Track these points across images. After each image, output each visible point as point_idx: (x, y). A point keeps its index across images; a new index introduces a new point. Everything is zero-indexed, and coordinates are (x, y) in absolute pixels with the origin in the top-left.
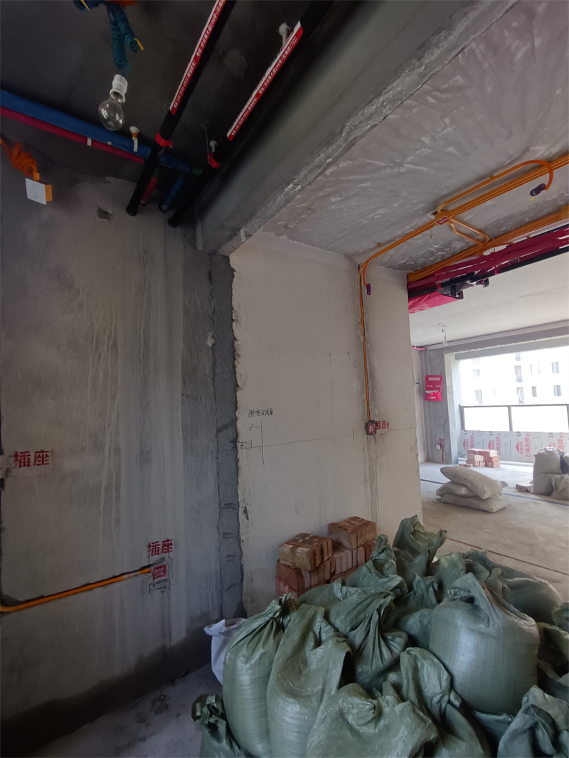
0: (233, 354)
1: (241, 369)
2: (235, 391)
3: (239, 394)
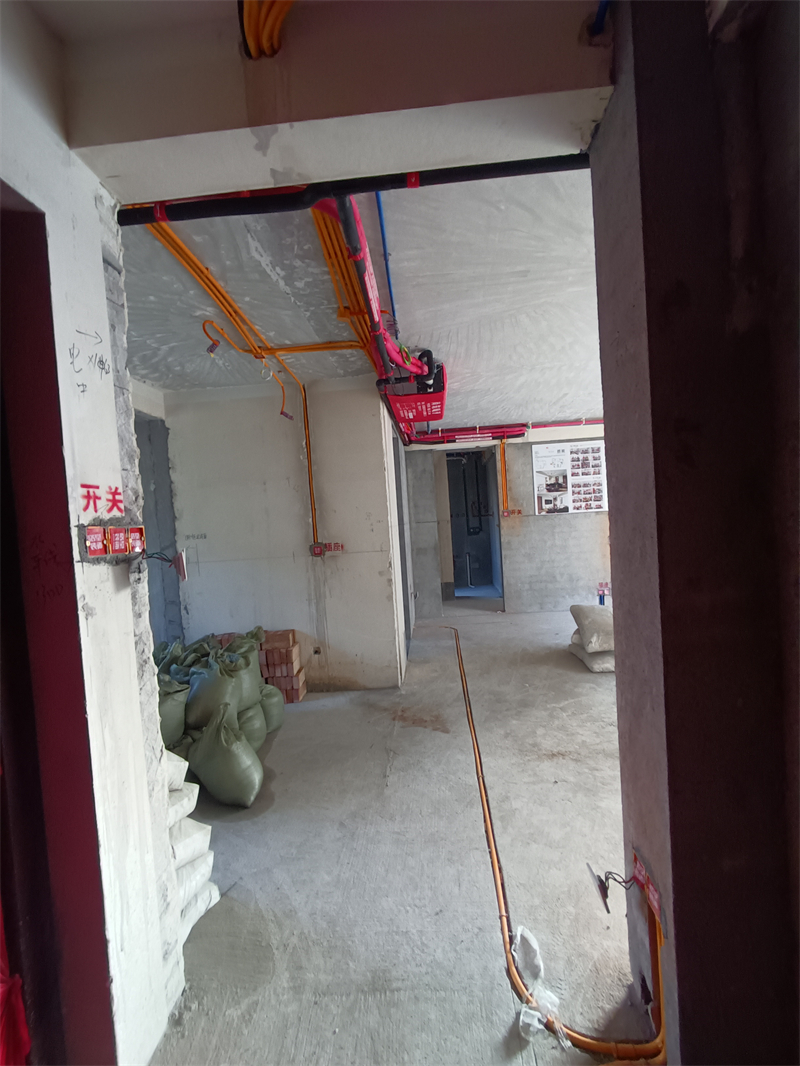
0: (171, 494)
1: (177, 505)
2: (174, 522)
3: (177, 524)
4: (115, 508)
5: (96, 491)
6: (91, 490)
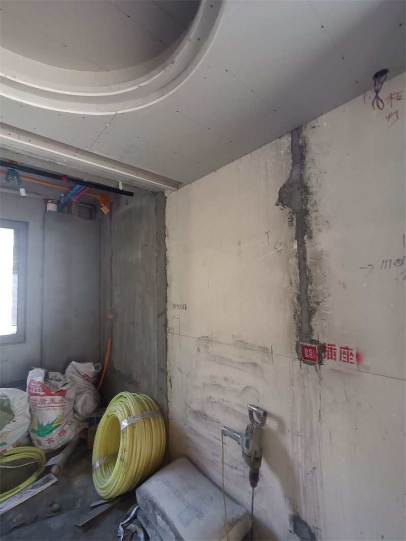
0: (165, 262)
2: (166, 289)
3: (168, 291)
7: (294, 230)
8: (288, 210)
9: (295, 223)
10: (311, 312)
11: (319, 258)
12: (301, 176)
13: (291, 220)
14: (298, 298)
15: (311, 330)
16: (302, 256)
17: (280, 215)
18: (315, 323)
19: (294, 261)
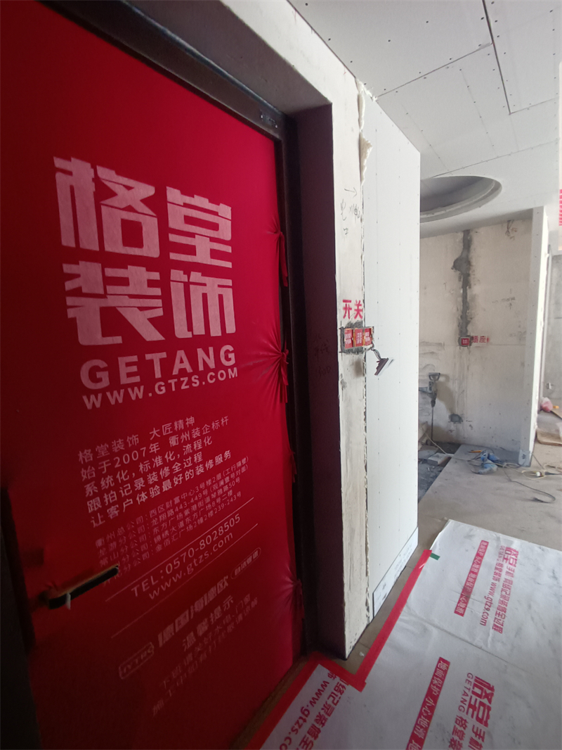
4: (358, 316)
5: (350, 303)
6: (348, 304)
7: (461, 283)
8: (458, 272)
9: (462, 279)
10: (467, 323)
11: (474, 298)
12: (467, 256)
13: (460, 278)
14: (461, 317)
15: (467, 331)
16: (465, 296)
17: (454, 275)
18: (470, 328)
19: (460, 299)
